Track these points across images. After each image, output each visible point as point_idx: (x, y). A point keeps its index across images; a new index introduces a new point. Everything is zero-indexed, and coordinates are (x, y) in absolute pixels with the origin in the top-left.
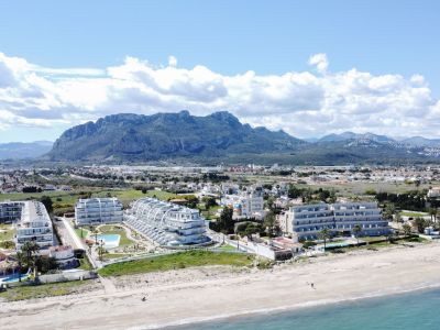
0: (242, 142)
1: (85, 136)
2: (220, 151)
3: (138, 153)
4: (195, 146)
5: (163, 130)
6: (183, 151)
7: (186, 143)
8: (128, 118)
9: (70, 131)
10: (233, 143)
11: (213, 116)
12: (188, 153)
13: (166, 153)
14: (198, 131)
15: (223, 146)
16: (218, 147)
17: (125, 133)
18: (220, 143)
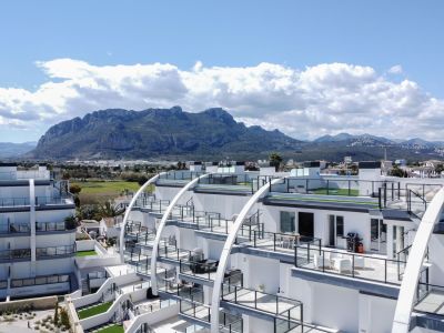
0: (238, 140)
1: (71, 133)
2: (216, 149)
3: (128, 149)
4: (188, 144)
5: (154, 126)
6: (175, 149)
7: (179, 139)
8: (116, 113)
9: (56, 127)
10: (229, 141)
11: (206, 112)
12: (180, 151)
13: (158, 150)
14: (191, 128)
15: (218, 145)
16: (213, 145)
17: (113, 129)
18: (215, 140)
